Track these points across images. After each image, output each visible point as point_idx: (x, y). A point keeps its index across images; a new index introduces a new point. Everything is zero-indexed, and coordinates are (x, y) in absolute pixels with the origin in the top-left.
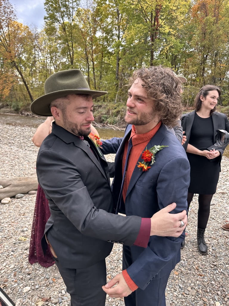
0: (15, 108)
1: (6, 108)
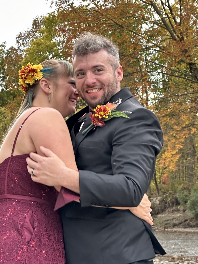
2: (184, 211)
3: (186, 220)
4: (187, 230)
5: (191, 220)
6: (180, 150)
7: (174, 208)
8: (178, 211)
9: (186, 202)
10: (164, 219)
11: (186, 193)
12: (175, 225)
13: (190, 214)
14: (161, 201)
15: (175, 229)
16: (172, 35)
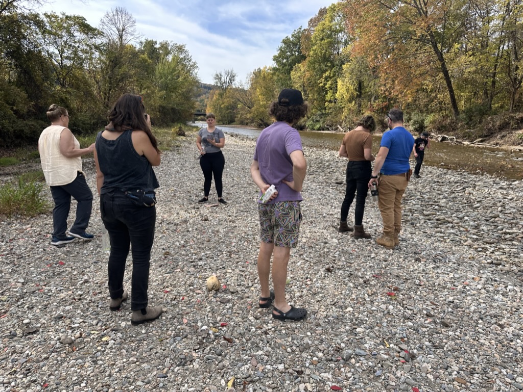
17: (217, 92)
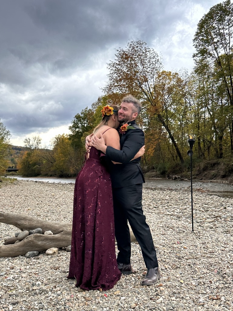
0: (162, 171)
1: (152, 172)
2: (156, 171)
3: (157, 175)
4: (158, 178)
5: (159, 175)
6: (155, 148)
7: (152, 170)
8: (154, 171)
9: (157, 168)
10: (149, 175)
11: (157, 164)
12: (152, 177)
13: (158, 173)
14: (147, 168)
15: (153, 178)
16: (152, 104)
17: (26, 152)
